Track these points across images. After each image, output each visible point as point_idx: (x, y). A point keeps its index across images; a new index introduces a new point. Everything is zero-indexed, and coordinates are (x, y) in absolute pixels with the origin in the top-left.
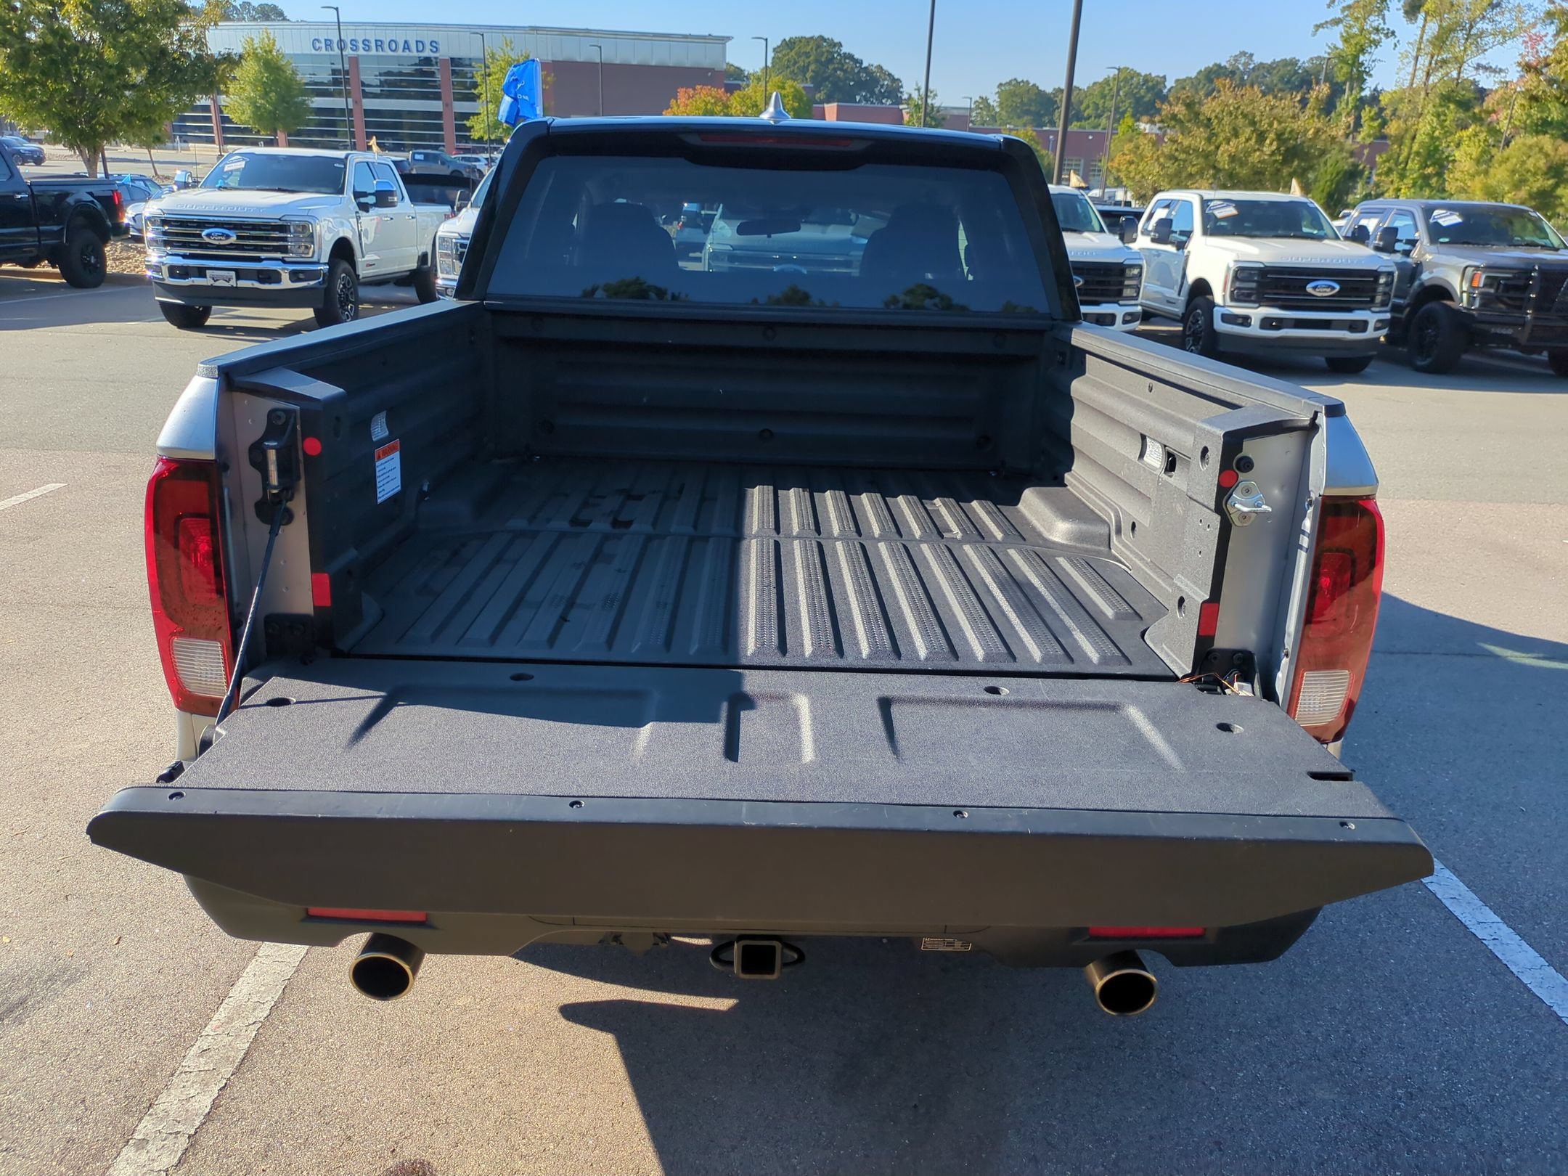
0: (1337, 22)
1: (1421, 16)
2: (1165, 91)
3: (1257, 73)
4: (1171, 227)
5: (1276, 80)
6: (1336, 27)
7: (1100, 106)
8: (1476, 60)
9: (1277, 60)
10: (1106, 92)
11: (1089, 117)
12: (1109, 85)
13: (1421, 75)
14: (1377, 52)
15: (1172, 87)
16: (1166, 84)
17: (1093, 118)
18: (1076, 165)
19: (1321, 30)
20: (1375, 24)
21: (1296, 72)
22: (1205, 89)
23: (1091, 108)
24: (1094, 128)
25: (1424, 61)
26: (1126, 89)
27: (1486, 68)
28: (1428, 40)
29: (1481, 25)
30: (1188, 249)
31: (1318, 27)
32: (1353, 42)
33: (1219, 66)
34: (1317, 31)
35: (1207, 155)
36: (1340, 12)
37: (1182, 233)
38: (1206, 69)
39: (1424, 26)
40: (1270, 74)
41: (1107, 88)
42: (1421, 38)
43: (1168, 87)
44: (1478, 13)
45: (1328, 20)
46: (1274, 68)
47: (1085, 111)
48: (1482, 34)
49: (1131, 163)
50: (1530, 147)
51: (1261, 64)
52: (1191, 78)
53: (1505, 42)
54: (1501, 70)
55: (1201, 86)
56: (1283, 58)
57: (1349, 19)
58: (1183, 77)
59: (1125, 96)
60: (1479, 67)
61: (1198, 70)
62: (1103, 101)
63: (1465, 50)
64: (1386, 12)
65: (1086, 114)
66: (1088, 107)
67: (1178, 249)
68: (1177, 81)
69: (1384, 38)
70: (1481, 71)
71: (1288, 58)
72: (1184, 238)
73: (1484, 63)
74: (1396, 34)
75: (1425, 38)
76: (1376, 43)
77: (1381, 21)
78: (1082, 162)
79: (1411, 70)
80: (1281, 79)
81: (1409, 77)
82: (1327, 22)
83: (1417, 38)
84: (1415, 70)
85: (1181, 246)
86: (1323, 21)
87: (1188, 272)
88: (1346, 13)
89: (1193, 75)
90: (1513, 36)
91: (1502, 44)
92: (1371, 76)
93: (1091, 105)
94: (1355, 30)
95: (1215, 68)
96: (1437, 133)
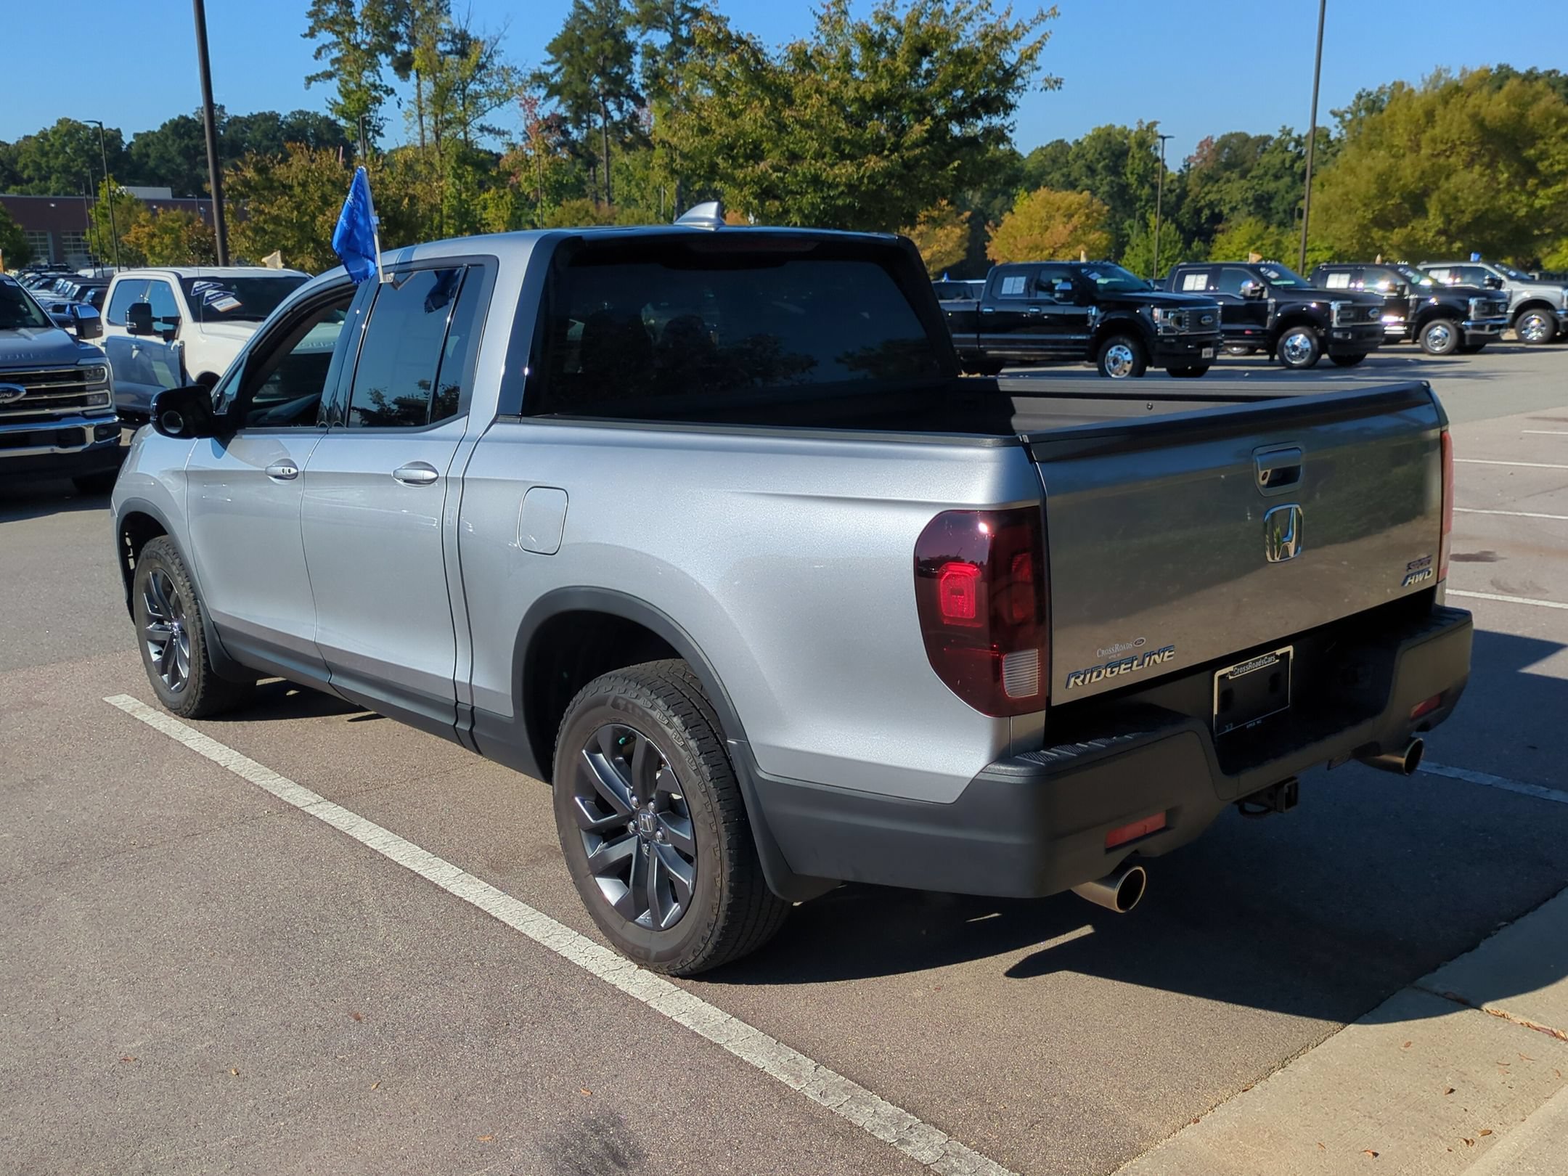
0: (329, 75)
1: (413, 74)
2: (124, 147)
3: (235, 128)
4: (150, 312)
5: (259, 136)
6: (328, 81)
7: (44, 165)
8: (479, 122)
9: (255, 113)
10: (48, 148)
11: (30, 180)
12: (49, 140)
13: (429, 135)
14: (382, 111)
15: (132, 143)
16: (123, 138)
17: (37, 182)
18: (41, 240)
19: (313, 83)
20: (371, 80)
21: (280, 128)
22: (176, 145)
23: (31, 168)
24: (42, 192)
25: (429, 121)
26: (74, 144)
27: (491, 131)
28: (427, 100)
29: (473, 87)
30: (181, 339)
31: (310, 80)
32: (355, 97)
33: (186, 118)
34: (309, 83)
35: (301, 227)
36: (329, 65)
37: (167, 320)
38: (171, 122)
39: (419, 85)
40: (250, 129)
41: (47, 144)
42: (419, 96)
43: (127, 142)
44: (468, 73)
45: (319, 72)
46: (253, 123)
47: (22, 171)
48: (477, 96)
49: (152, 236)
50: (578, 211)
51: (236, 117)
52: (153, 133)
53: (501, 103)
54: (504, 133)
55: (170, 142)
56: (261, 111)
57: (341, 73)
58: (143, 131)
59: (75, 153)
60: (482, 129)
61: (161, 123)
62: (45, 159)
63: (465, 109)
64: (379, 68)
65: (25, 176)
66: (26, 166)
67: (166, 340)
68: (136, 135)
69: (384, 96)
70: (486, 133)
71: (267, 111)
72: (170, 327)
73: (486, 124)
74: (396, 91)
75: (424, 97)
76: (379, 101)
77: (377, 78)
78: (49, 236)
79: (417, 129)
80: (265, 135)
81: (418, 137)
82: (318, 75)
83: (415, 96)
84: (423, 130)
85: (170, 336)
86: (314, 74)
87: (188, 367)
88: (336, 66)
89: (157, 129)
90: (507, 98)
91: (499, 106)
92: (382, 135)
93: (30, 165)
94: (352, 86)
95: (182, 121)
96: (464, 196)
